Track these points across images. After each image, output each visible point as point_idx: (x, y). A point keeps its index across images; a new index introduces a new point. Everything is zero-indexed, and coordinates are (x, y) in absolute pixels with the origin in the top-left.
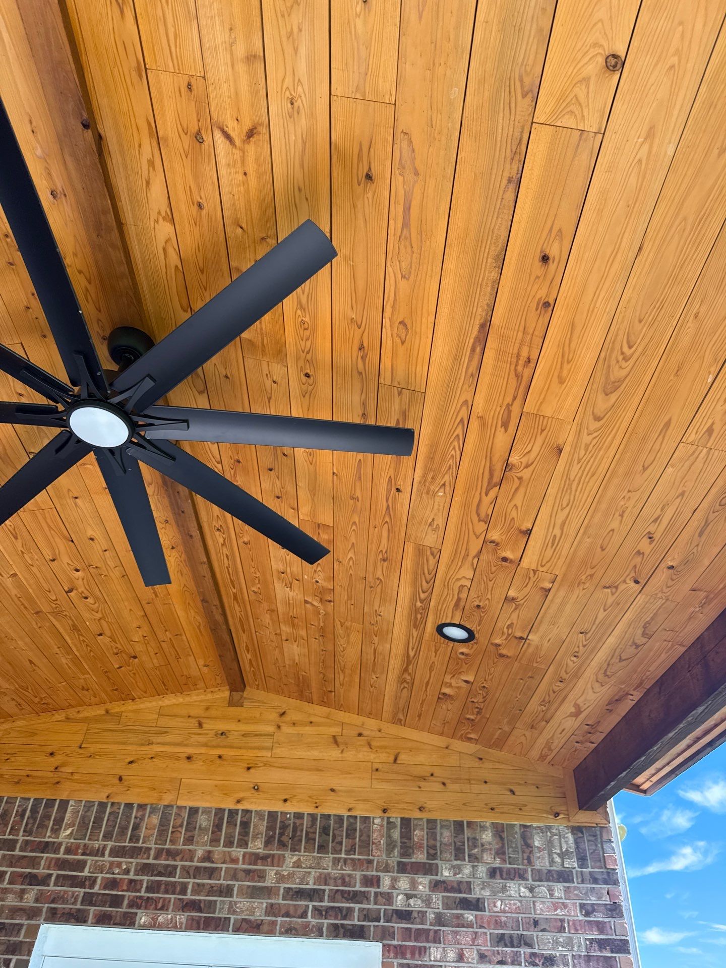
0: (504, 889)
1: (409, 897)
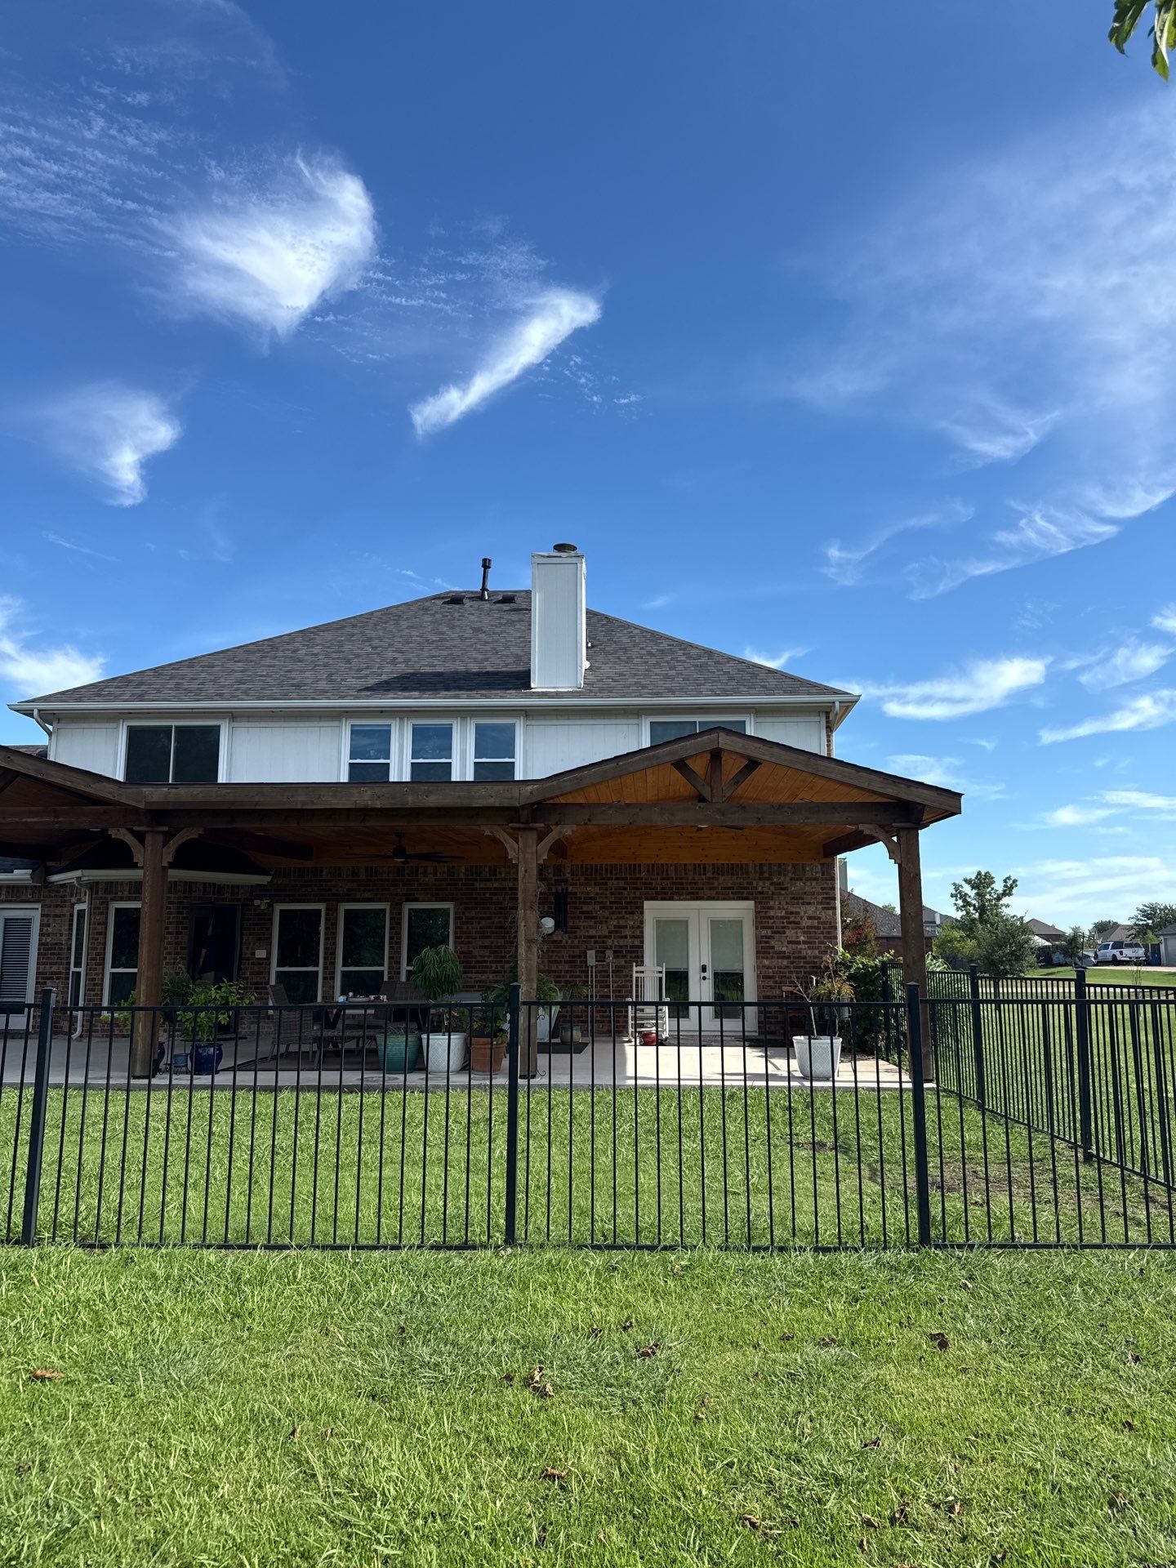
0: (795, 883)
1: (763, 887)
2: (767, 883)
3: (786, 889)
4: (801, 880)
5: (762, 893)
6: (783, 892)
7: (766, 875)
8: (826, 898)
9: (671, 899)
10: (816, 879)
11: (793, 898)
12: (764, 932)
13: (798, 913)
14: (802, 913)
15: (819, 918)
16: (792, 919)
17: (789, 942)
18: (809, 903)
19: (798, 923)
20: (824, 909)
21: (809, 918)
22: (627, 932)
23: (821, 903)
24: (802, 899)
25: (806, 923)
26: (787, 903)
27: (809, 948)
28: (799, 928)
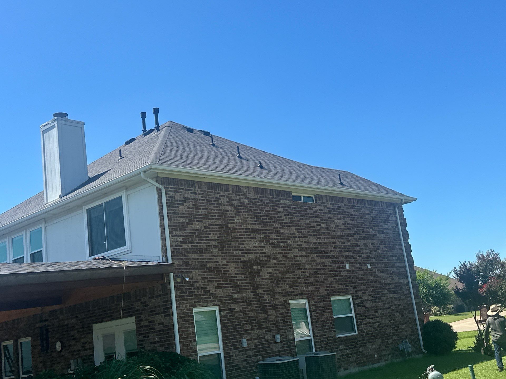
0: (151, 301)
1: (138, 307)
2: (139, 303)
3: (147, 305)
4: (153, 298)
5: (137, 310)
6: (146, 308)
7: (138, 298)
8: (165, 308)
9: (102, 322)
10: (160, 296)
11: (151, 311)
12: (141, 338)
13: (153, 321)
14: (155, 321)
15: (163, 323)
16: (151, 327)
17: (151, 343)
18: (158, 314)
19: (153, 329)
20: (165, 316)
21: (159, 324)
22: (87, 346)
23: (163, 313)
24: (154, 311)
25: (158, 328)
26: (149, 316)
27: (161, 346)
28: (154, 332)
